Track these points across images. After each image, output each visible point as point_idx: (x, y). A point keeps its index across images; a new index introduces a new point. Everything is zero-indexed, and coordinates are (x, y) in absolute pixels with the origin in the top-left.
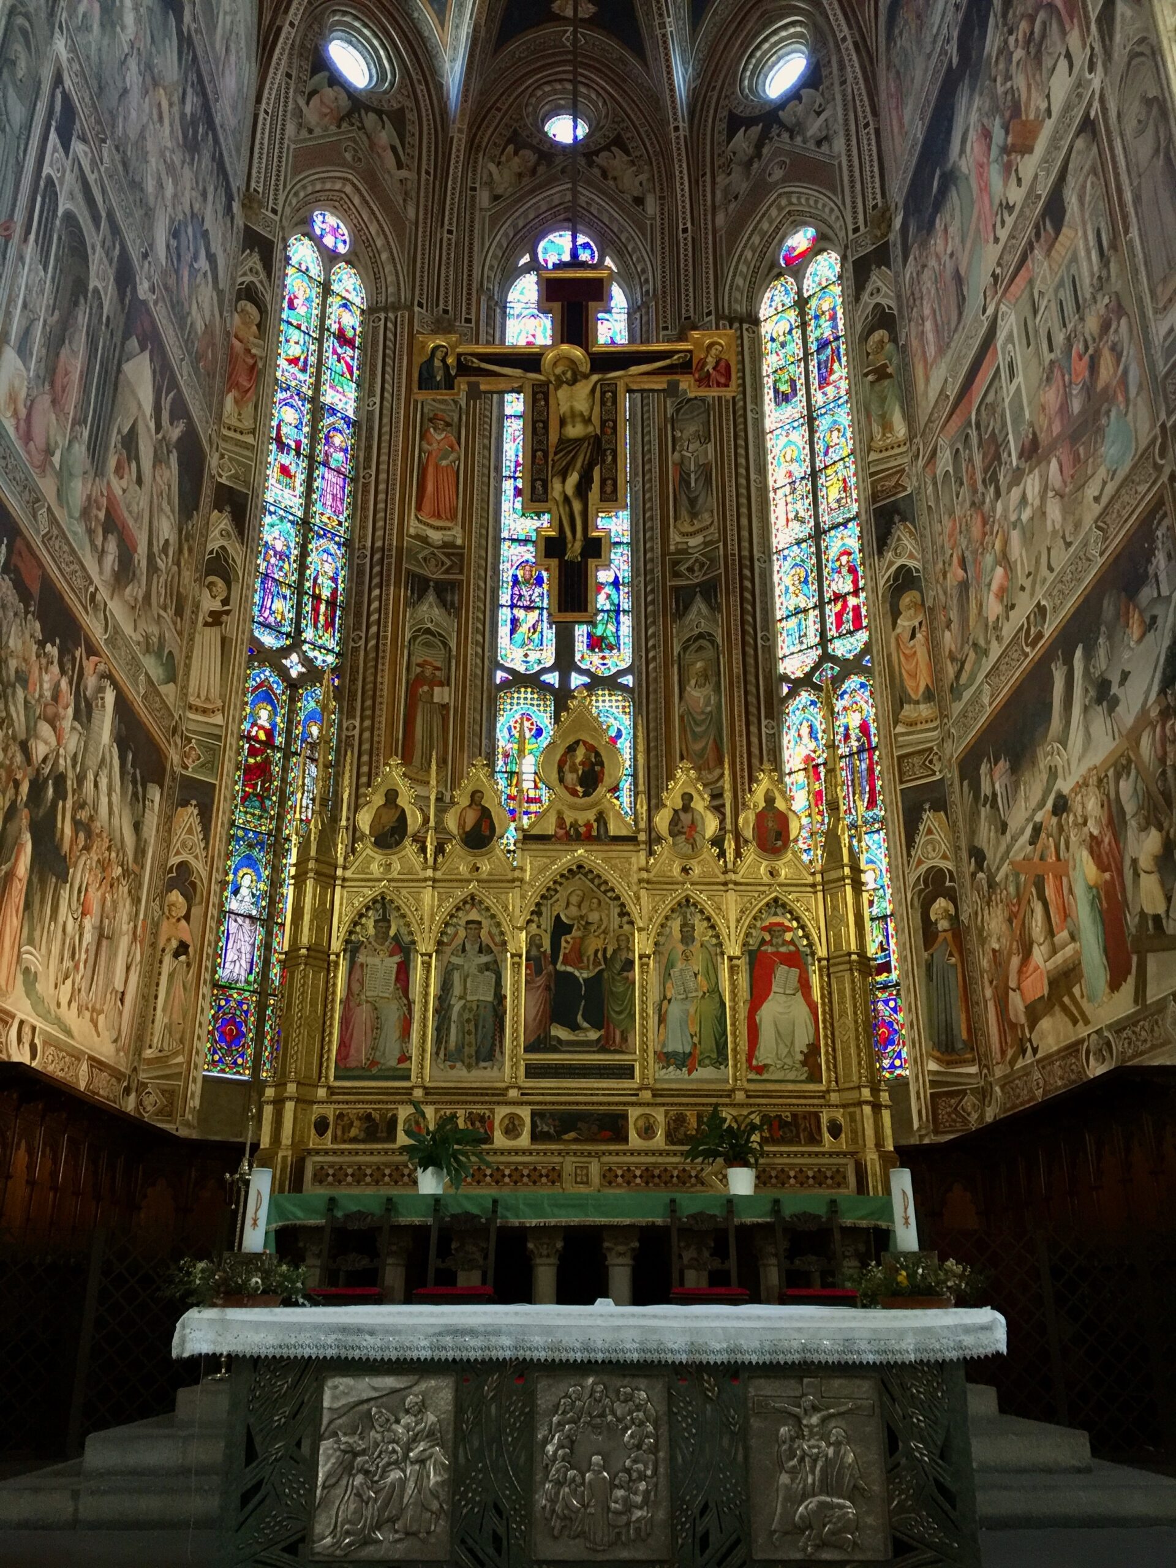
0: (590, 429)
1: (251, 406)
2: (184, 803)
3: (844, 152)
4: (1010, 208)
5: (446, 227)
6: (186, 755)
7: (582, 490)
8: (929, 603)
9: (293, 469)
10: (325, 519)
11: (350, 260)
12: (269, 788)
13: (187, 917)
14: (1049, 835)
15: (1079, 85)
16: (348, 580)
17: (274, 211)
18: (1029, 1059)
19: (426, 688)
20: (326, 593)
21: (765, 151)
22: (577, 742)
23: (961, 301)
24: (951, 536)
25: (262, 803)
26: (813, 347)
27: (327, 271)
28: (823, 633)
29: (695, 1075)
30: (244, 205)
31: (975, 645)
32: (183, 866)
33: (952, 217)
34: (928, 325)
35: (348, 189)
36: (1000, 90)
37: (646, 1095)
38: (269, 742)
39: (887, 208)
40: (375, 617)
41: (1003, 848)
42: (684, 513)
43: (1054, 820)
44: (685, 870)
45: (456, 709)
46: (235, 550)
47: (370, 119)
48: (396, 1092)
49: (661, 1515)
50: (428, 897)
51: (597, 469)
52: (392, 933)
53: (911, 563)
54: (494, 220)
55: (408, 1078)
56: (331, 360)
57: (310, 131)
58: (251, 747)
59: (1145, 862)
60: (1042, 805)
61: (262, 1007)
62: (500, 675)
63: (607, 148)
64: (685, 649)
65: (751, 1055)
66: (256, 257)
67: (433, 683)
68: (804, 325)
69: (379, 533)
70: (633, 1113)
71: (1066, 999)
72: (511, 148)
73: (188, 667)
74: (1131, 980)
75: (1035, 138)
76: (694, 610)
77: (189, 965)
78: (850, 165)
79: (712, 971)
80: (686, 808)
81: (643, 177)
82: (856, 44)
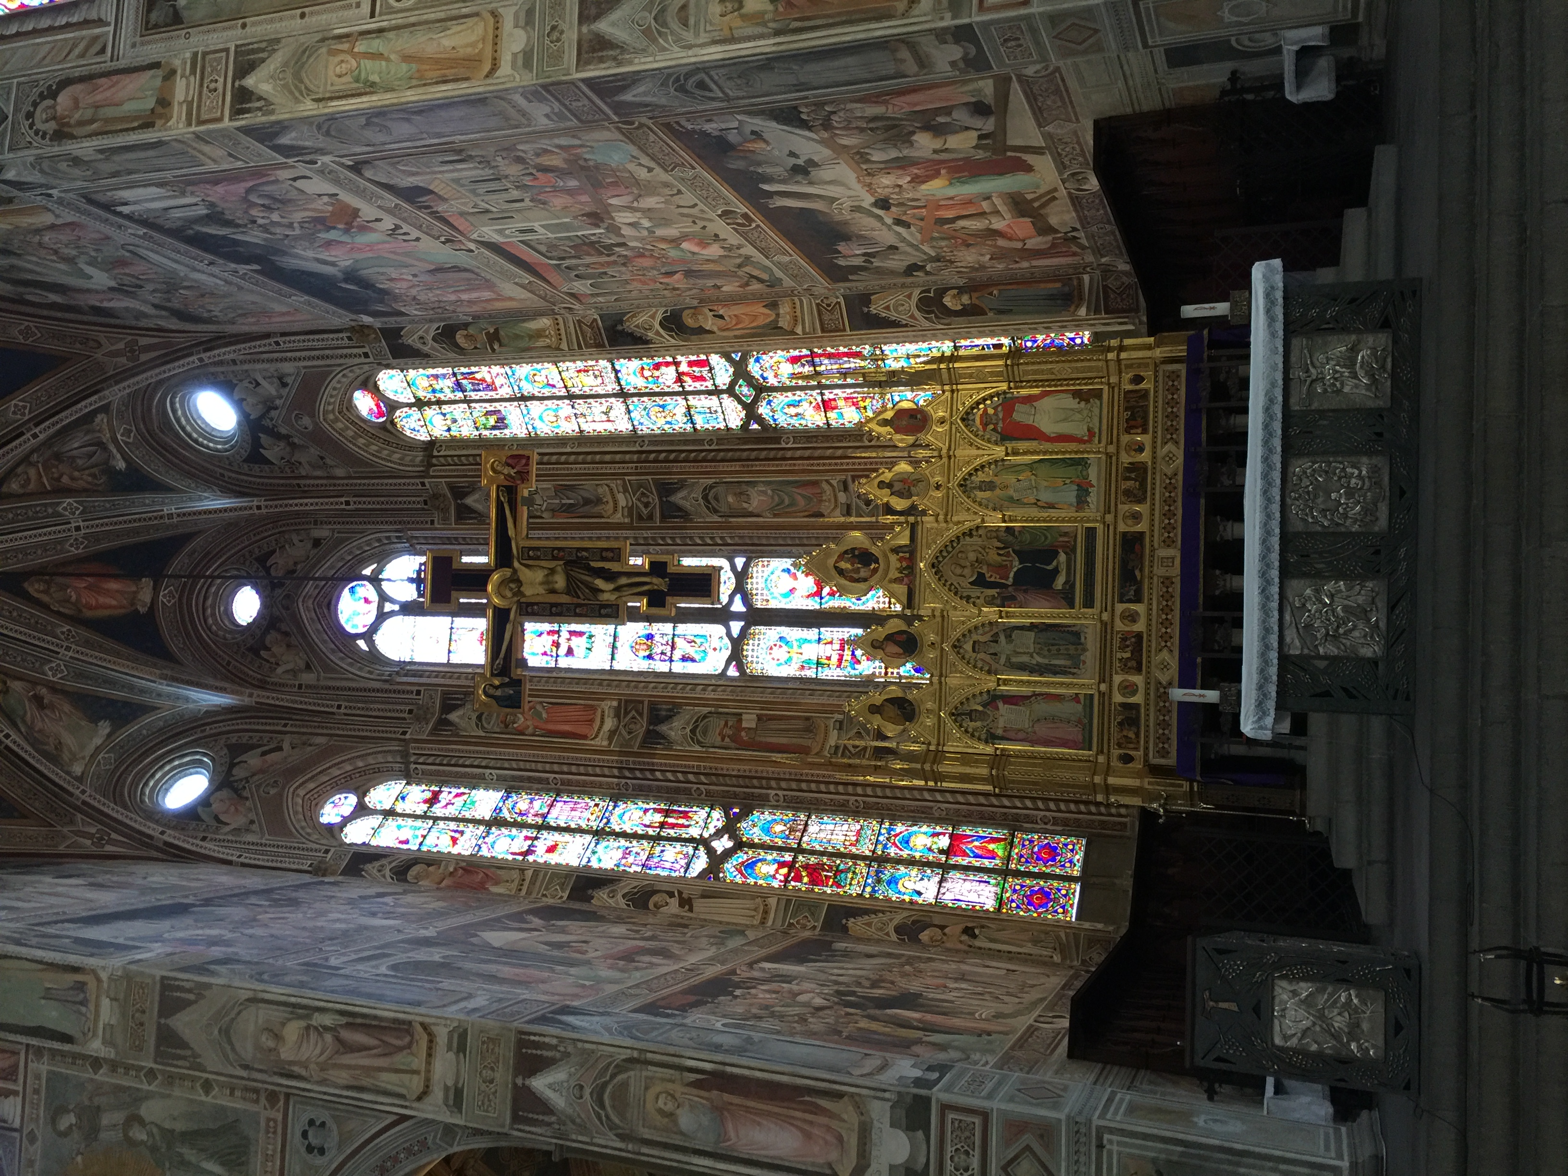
0: (559, 569)
1: (499, 872)
2: (845, 929)
3: (297, 364)
4: (397, 227)
5: (335, 710)
6: (804, 927)
7: (609, 576)
8: (695, 303)
9: (550, 843)
10: (593, 818)
11: (362, 794)
12: (830, 867)
13: (942, 928)
14: (905, 213)
15: (322, 172)
16: (646, 798)
17: (327, 852)
18: (1081, 234)
19: (743, 734)
20: (658, 818)
21: (283, 431)
22: (836, 568)
23: (456, 269)
24: (644, 283)
25: (842, 871)
26: (460, 395)
27: (374, 812)
28: (710, 393)
29: (1094, 482)
30: (324, 875)
31: (740, 266)
32: (898, 930)
33: (383, 274)
34: (465, 297)
35: (302, 792)
36: (298, 232)
37: (1109, 518)
38: (791, 866)
39: (352, 329)
40: (680, 777)
41: (909, 249)
42: (597, 509)
43: (893, 209)
44: (938, 487)
45: (762, 709)
46: (624, 888)
47: (239, 773)
48: (1102, 704)
49: (1365, 460)
50: (954, 680)
51: (593, 564)
52: (980, 708)
53: (659, 317)
54: (328, 668)
55: (1092, 696)
56: (451, 811)
57: (252, 822)
58: (794, 879)
59: (937, 144)
60: (879, 218)
61: (1017, 874)
62: (732, 672)
63: (267, 570)
64: (716, 511)
65: (1080, 441)
66: (368, 867)
67: (738, 727)
68: (439, 403)
69: (606, 771)
70: (1122, 528)
71: (1036, 205)
72: (263, 653)
73: (728, 923)
74: (1025, 157)
75: (348, 206)
76: (682, 503)
77: (983, 927)
78: (309, 358)
79: (1015, 468)
80: (890, 485)
81: (295, 538)
82: (205, 350)
